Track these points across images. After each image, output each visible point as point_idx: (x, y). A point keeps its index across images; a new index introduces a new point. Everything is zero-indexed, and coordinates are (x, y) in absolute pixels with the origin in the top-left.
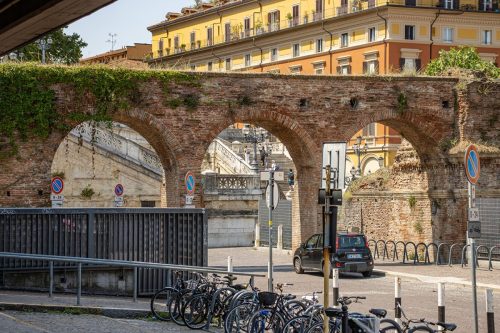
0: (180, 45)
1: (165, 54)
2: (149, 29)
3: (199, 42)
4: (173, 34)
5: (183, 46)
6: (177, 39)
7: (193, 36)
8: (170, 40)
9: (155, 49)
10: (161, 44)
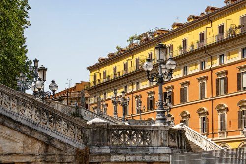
0: (107, 76)
1: (97, 83)
2: (88, 69)
3: (119, 73)
4: (102, 70)
5: (109, 77)
6: (105, 73)
7: (115, 69)
8: (100, 74)
9: (91, 80)
10: (95, 77)
